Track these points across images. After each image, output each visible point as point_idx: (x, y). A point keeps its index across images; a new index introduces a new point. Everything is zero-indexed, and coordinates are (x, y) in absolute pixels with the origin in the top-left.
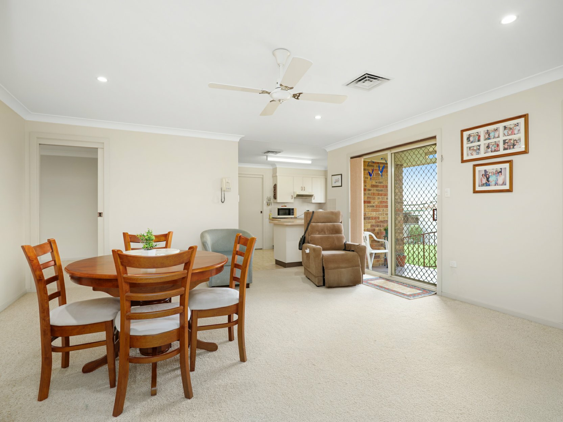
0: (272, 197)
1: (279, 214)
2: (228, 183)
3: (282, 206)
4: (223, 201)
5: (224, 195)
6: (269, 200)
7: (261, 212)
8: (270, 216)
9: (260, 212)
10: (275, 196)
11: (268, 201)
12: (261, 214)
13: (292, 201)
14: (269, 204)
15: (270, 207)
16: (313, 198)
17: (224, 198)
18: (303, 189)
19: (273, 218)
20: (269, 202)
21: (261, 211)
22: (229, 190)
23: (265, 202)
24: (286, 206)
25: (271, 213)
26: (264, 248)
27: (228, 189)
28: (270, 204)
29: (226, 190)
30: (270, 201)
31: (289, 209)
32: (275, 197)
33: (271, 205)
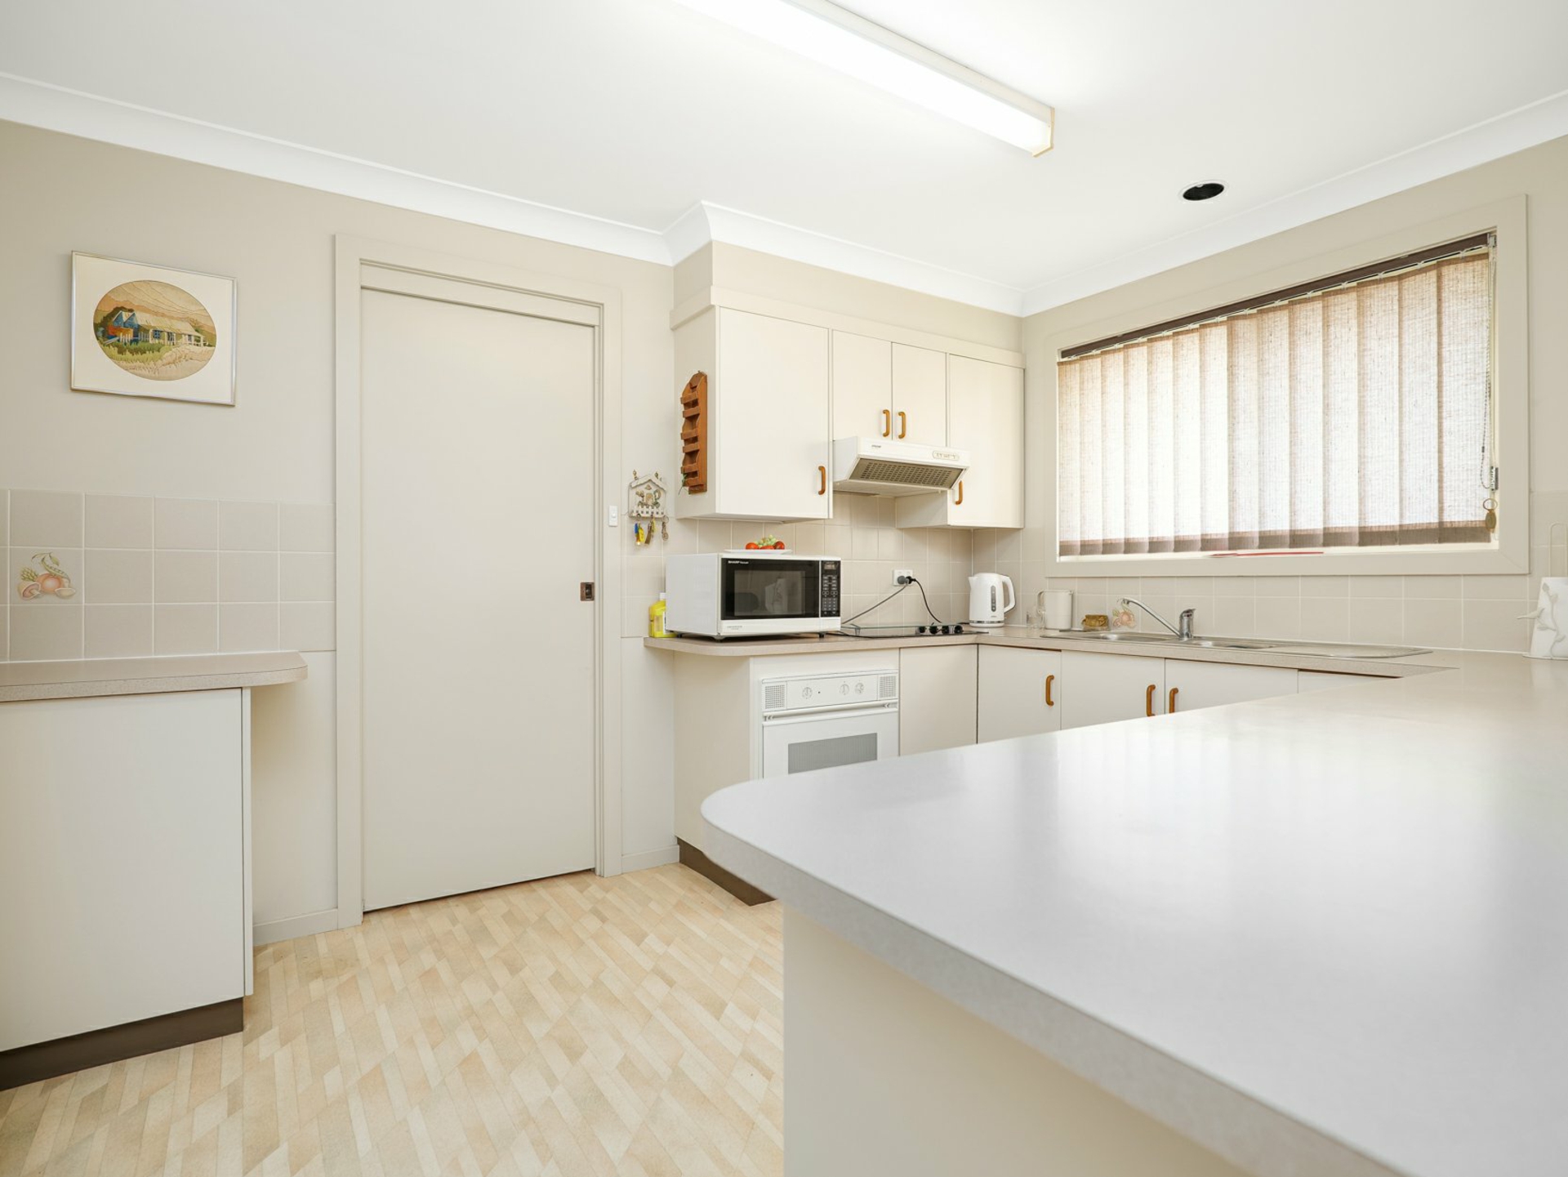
0: (673, 477)
1: (729, 610)
3: (748, 547)
6: (648, 494)
7: (588, 591)
8: (652, 620)
9: (577, 591)
10: (693, 467)
11: (642, 504)
12: (589, 603)
13: (821, 507)
14: (651, 530)
15: (655, 551)
16: (951, 495)
18: (893, 424)
19: (681, 636)
20: (645, 512)
21: (589, 580)
23: (616, 515)
24: (779, 546)
25: (662, 596)
26: (610, 867)
28: (658, 527)
30: (656, 504)
31: (809, 569)
32: (695, 478)
33: (665, 536)
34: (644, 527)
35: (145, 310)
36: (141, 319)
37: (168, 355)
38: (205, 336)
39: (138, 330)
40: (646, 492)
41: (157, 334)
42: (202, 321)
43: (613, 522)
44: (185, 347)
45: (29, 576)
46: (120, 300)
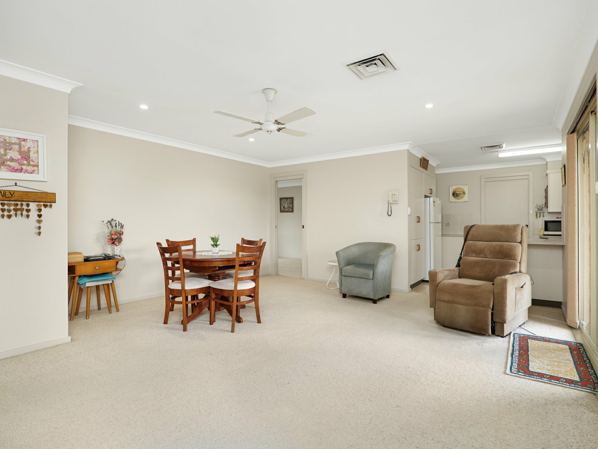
1: (546, 230)
2: (394, 195)
3: (557, 218)
4: (390, 214)
5: (391, 207)
11: (538, 210)
15: (540, 219)
17: (391, 212)
20: (539, 212)
22: (397, 203)
27: (395, 201)
28: (542, 214)
29: (393, 203)
32: (547, 205)
34: (538, 214)
35: (457, 191)
36: (457, 193)
37: (460, 196)
38: (464, 193)
39: (457, 194)
40: (539, 208)
41: (459, 194)
42: (464, 192)
43: (531, 214)
44: (462, 195)
45: (446, 224)
46: (455, 191)
